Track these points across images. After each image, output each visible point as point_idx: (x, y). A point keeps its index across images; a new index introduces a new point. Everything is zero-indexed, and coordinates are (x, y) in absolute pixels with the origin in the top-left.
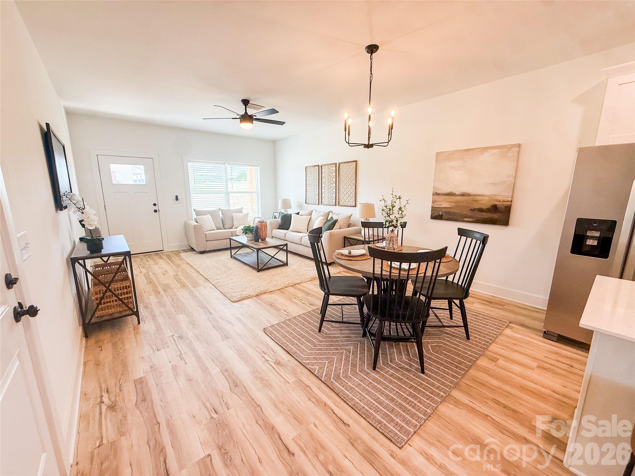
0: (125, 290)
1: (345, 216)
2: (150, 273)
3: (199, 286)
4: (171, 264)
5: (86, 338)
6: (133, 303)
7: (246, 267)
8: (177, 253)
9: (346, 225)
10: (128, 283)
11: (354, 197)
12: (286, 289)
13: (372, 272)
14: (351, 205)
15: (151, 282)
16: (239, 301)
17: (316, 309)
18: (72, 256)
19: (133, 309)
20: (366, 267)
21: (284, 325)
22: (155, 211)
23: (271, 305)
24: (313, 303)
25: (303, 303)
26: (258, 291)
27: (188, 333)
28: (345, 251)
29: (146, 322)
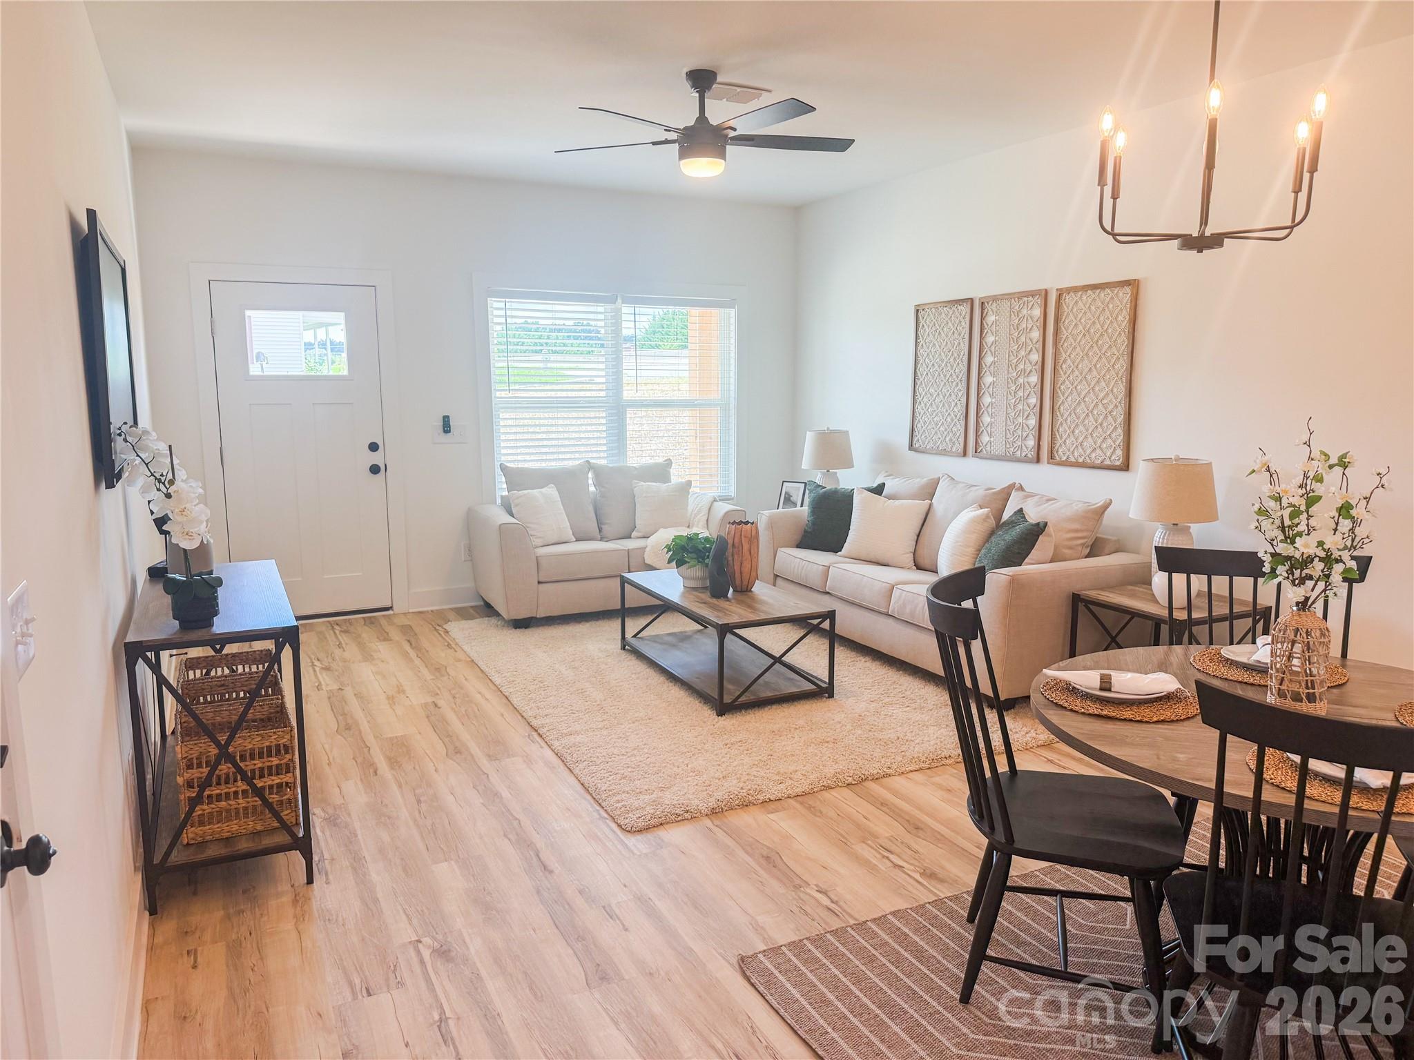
0: (275, 761)
1: (1078, 507)
2: (349, 693)
3: (509, 756)
4: (417, 662)
5: (151, 915)
6: (296, 806)
7: (676, 692)
8: (438, 620)
9: (1083, 545)
10: (283, 737)
11: (1120, 431)
12: (826, 795)
13: (1213, 785)
14: (1108, 462)
15: (348, 728)
16: (647, 829)
17: (950, 898)
18: (131, 638)
19: (295, 829)
20: (1181, 756)
21: (817, 953)
22: (375, 470)
23: (771, 860)
24: (936, 869)
25: (896, 866)
26: (719, 795)
27: (467, 940)
28: (1085, 677)
29: (331, 877)
